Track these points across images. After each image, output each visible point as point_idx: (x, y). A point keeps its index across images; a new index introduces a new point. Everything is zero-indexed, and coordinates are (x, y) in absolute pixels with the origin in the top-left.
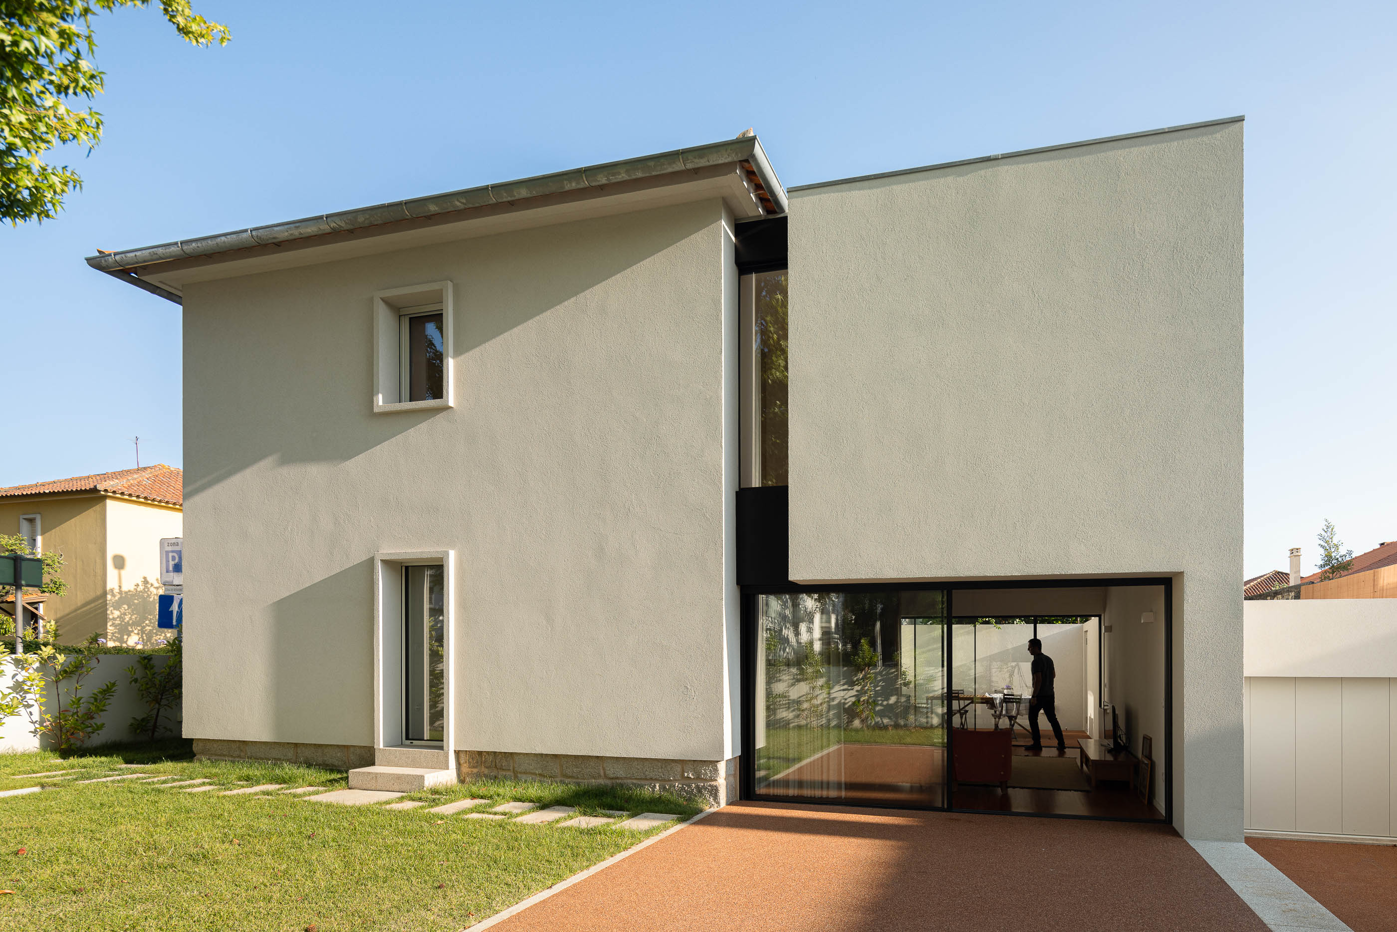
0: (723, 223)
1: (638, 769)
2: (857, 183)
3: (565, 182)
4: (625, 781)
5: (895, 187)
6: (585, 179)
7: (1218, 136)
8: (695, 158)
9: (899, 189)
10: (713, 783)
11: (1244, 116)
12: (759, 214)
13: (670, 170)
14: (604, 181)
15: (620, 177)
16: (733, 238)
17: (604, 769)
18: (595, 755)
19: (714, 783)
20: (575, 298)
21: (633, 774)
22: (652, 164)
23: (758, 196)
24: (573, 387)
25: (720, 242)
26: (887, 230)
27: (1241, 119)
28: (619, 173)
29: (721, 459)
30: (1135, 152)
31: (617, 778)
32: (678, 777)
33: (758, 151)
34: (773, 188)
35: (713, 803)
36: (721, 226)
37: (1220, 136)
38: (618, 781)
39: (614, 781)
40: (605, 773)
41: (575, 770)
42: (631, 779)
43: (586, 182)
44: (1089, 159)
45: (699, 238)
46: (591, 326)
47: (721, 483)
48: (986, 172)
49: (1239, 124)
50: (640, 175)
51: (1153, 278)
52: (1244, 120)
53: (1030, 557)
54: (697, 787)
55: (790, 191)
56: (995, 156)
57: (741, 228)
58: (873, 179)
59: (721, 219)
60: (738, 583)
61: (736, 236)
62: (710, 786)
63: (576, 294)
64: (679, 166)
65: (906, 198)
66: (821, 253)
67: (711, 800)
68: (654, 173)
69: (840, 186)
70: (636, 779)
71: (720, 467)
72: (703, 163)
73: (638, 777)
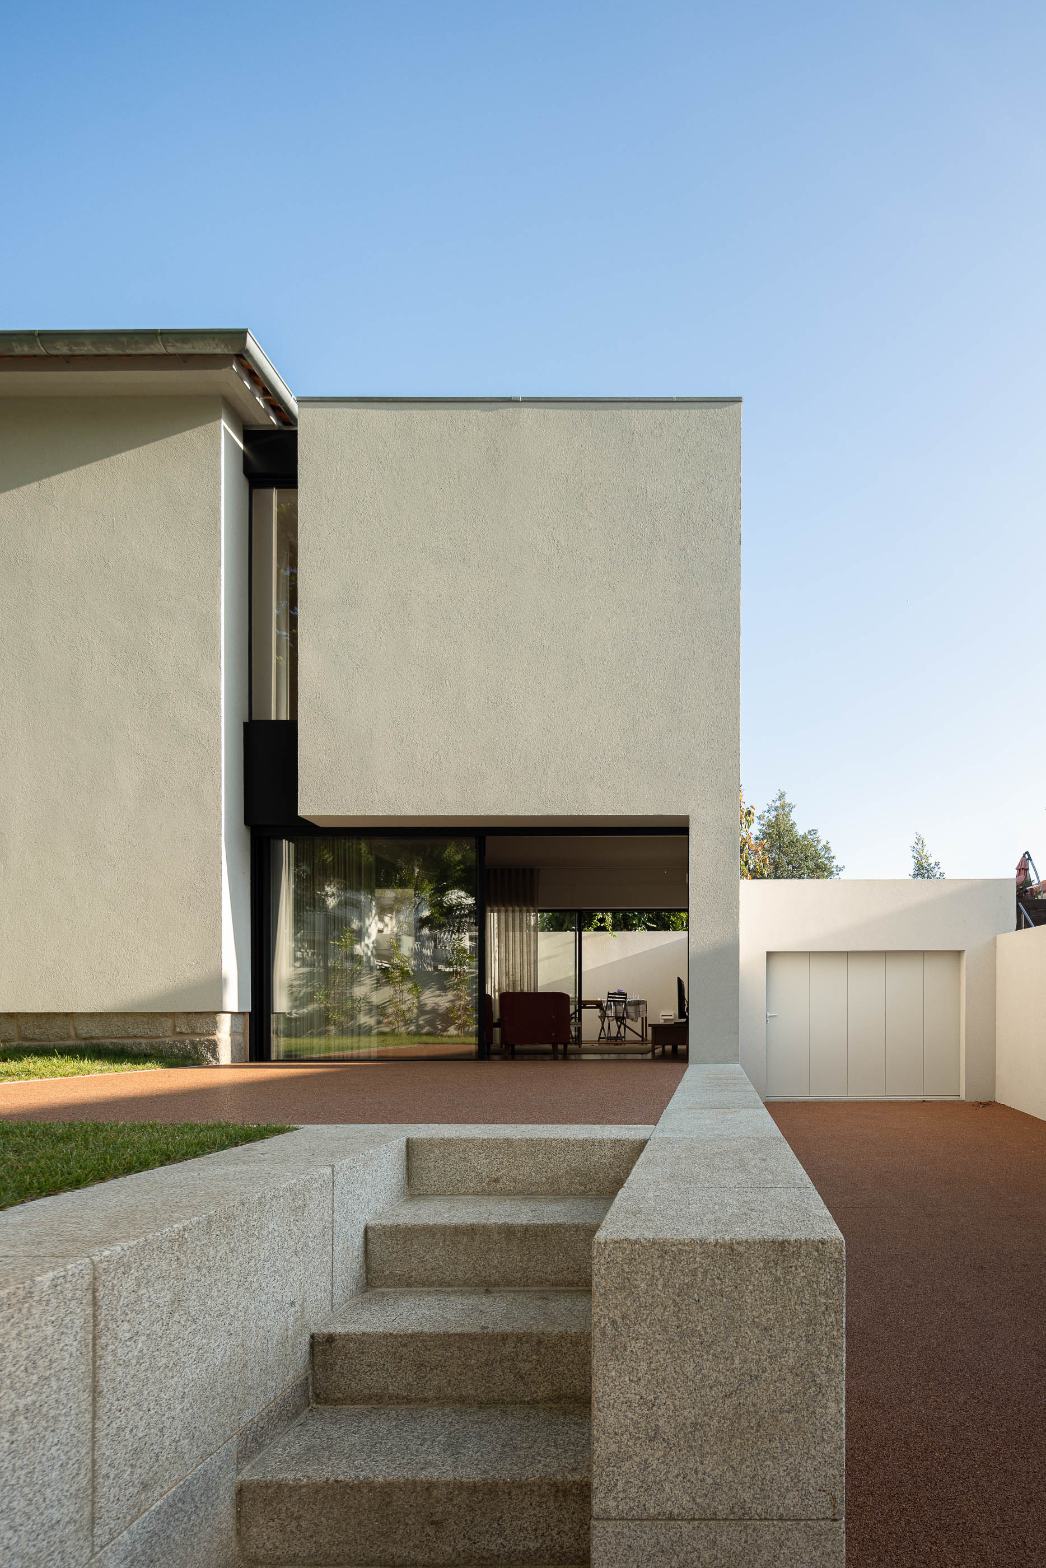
0: (223, 423)
1: (119, 1027)
2: (375, 403)
3: (14, 344)
4: (102, 1041)
5: (414, 412)
6: (40, 344)
7: (720, 412)
8: (177, 341)
9: (418, 415)
10: (210, 1037)
11: (741, 398)
12: (269, 423)
13: (147, 351)
14: (65, 350)
15: (85, 348)
16: (241, 446)
17: (75, 1029)
18: (62, 1011)
19: (212, 1038)
20: (37, 483)
21: (113, 1032)
22: (124, 339)
23: (266, 401)
24: (34, 588)
25: (220, 444)
26: (406, 456)
27: (738, 400)
28: (83, 344)
29: (219, 680)
30: (650, 415)
31: (92, 1038)
32: (169, 1033)
33: (251, 344)
34: (280, 393)
35: (211, 1059)
36: (220, 427)
37: (721, 412)
38: (93, 1041)
39: (87, 1042)
40: (76, 1034)
41: (37, 1031)
42: (109, 1037)
43: (42, 349)
44: (605, 414)
45: (193, 437)
46: (59, 520)
47: (219, 706)
48: (507, 412)
49: (737, 405)
50: (110, 350)
51: (663, 537)
52: (741, 401)
53: (549, 797)
54: (192, 1043)
55: (300, 401)
56: (516, 398)
57: (249, 435)
58: (390, 402)
59: (220, 418)
60: (247, 822)
61: (244, 443)
62: (207, 1040)
63: (39, 478)
64: (158, 348)
65: (427, 427)
66: (335, 471)
67: (209, 1056)
68: (128, 352)
69: (356, 403)
70: (116, 1037)
71: (219, 690)
72: (187, 349)
73: (118, 1036)
